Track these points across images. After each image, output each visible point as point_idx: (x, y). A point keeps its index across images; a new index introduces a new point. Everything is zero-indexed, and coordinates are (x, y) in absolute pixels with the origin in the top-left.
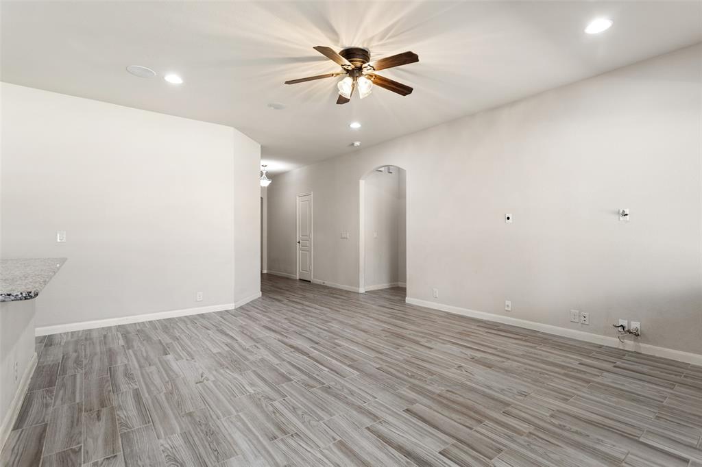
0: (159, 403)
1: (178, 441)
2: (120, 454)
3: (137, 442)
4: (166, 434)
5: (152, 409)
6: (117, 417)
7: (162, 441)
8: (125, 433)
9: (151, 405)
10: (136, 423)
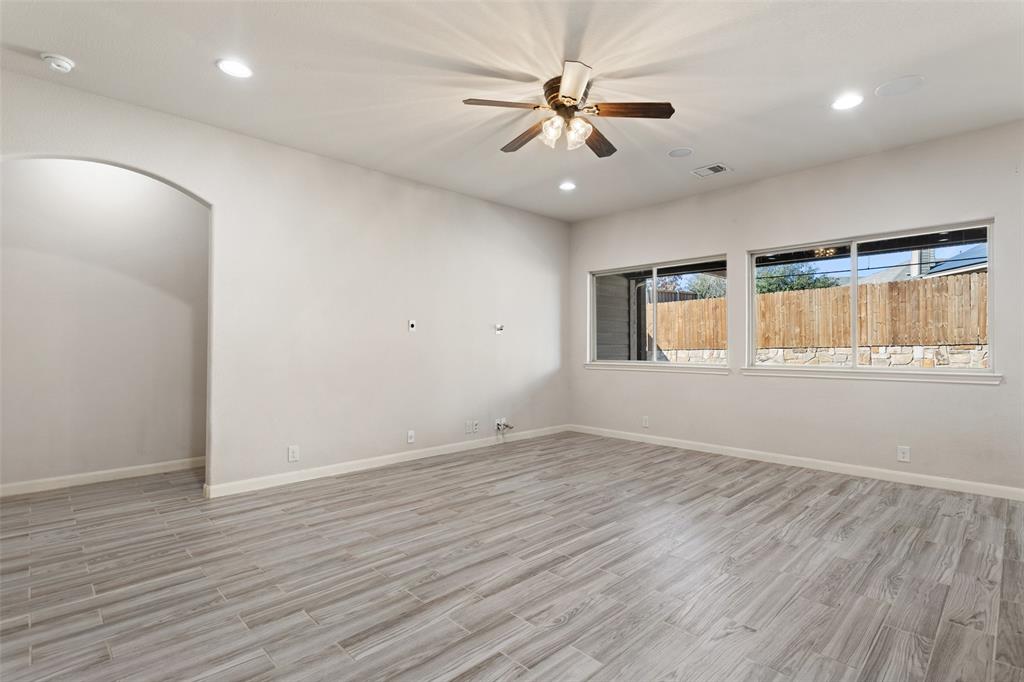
0: (846, 644)
1: (872, 592)
2: (945, 617)
3: (918, 617)
4: (878, 604)
5: (865, 641)
6: (927, 666)
7: (889, 601)
8: (927, 637)
9: (860, 648)
10: (903, 640)
